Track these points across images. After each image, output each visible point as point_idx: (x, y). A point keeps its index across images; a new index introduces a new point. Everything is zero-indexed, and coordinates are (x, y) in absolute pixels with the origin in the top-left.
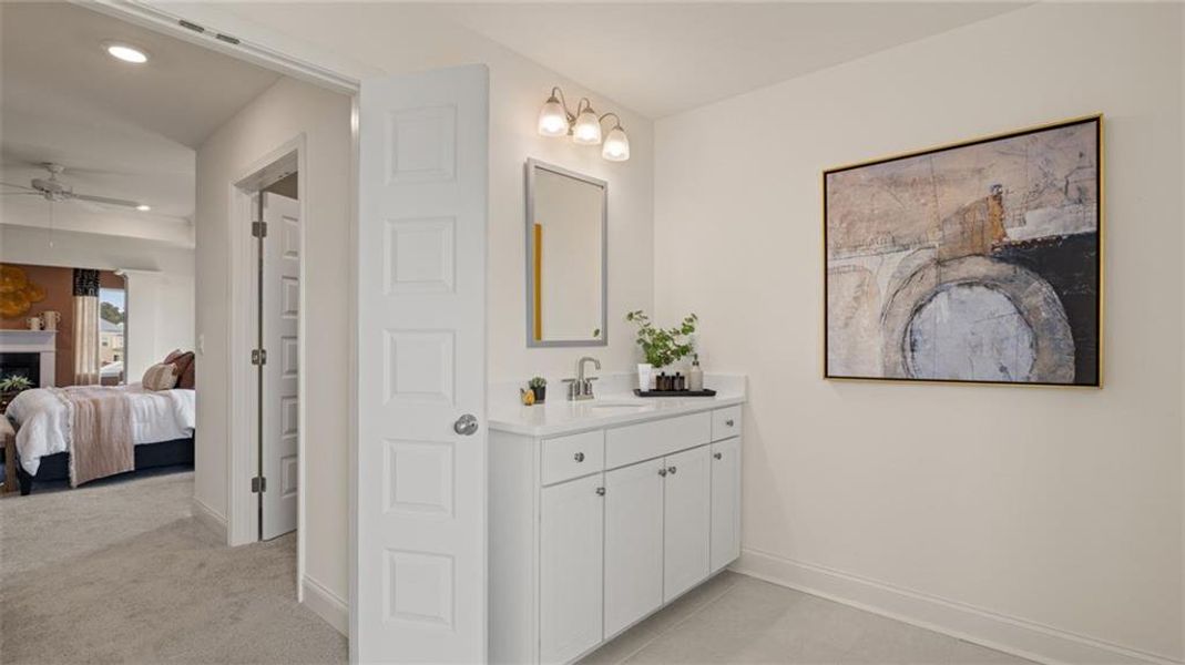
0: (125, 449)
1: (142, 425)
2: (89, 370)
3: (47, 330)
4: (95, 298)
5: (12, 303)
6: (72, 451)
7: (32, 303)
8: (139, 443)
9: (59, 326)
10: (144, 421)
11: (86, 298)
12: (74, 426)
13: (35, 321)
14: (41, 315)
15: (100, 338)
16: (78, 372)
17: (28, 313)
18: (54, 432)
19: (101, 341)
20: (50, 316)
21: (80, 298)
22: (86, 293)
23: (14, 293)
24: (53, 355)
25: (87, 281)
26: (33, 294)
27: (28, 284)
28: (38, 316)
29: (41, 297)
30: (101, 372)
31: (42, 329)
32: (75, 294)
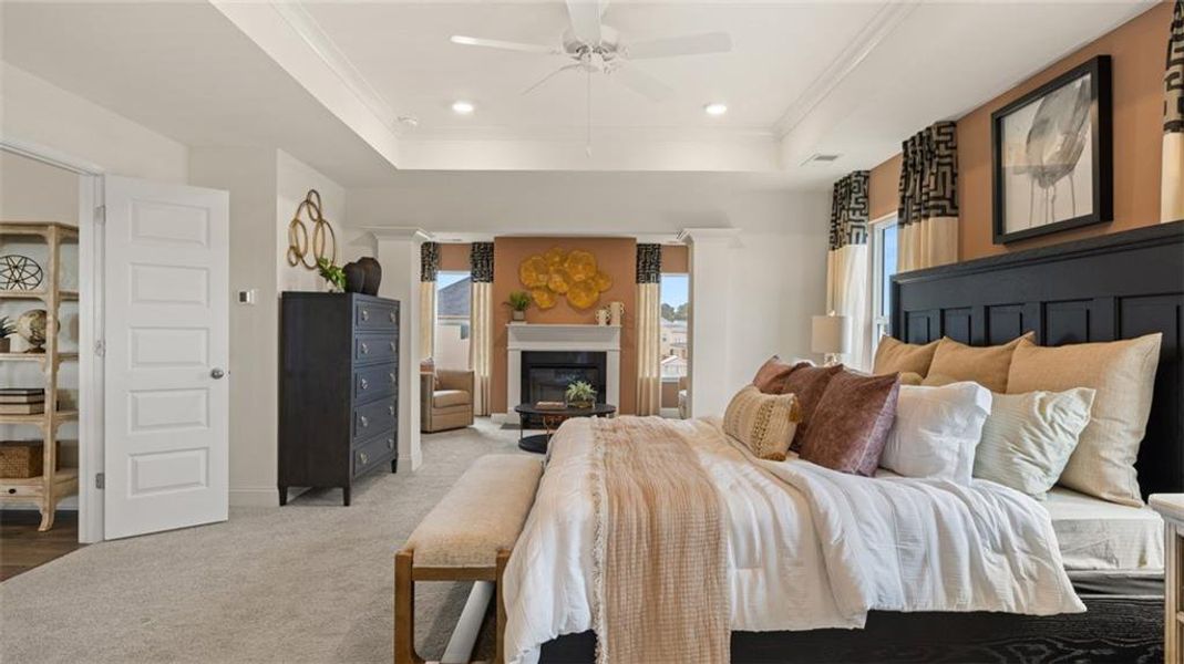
0: (712, 645)
1: (746, 574)
2: (651, 374)
3: (612, 325)
4: (657, 285)
5: (583, 294)
6: (602, 634)
7: (600, 292)
8: (739, 628)
9: (623, 320)
10: (751, 563)
11: (648, 285)
12: (608, 562)
13: (602, 314)
14: (607, 307)
15: (661, 333)
16: (640, 375)
17: (595, 306)
18: (568, 576)
19: (662, 336)
20: (616, 307)
21: (642, 286)
22: (648, 279)
23: (585, 282)
24: (618, 354)
25: (649, 261)
26: (602, 281)
27: (597, 272)
28: (605, 308)
29: (609, 284)
30: (663, 375)
31: (608, 323)
32: (638, 282)
